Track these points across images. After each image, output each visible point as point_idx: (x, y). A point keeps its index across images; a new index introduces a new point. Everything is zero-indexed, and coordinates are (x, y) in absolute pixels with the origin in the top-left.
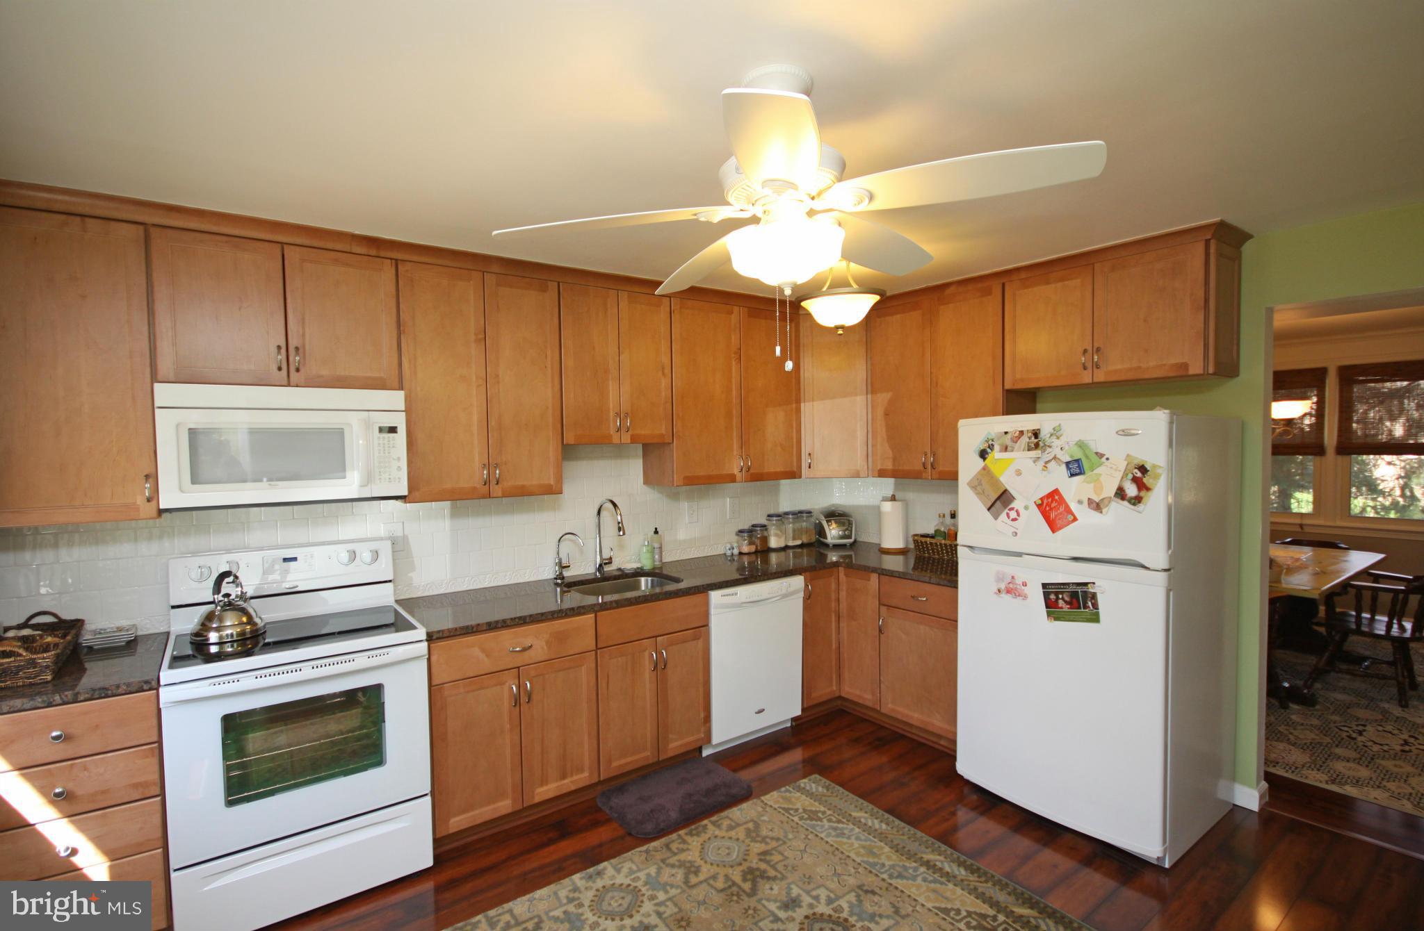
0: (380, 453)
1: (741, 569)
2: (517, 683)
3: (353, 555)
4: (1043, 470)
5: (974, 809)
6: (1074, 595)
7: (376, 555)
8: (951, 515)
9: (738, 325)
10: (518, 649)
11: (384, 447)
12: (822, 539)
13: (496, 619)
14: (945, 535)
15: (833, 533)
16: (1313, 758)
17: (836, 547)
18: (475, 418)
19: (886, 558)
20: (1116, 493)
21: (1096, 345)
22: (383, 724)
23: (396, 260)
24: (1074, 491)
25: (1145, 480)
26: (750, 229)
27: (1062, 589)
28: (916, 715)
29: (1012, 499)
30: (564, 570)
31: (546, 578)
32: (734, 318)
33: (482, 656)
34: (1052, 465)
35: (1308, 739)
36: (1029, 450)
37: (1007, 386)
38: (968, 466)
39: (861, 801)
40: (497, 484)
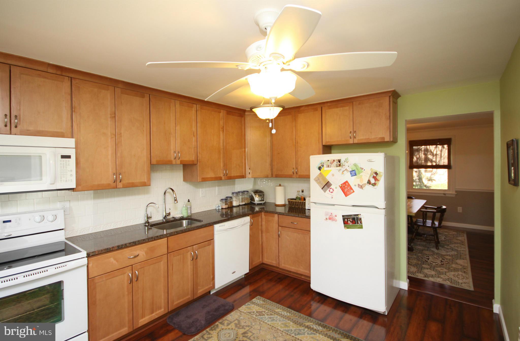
0: (61, 168)
1: (222, 215)
2: (131, 272)
3: (43, 218)
4: (342, 174)
5: (319, 302)
6: (354, 219)
7: (56, 217)
8: (302, 191)
9: (223, 117)
10: (132, 257)
11: (63, 165)
12: (252, 202)
13: (122, 244)
14: (300, 199)
15: (257, 199)
16: (418, 269)
17: (258, 204)
18: (110, 152)
19: (278, 208)
20: (368, 182)
21: (354, 130)
22: (62, 300)
23: (71, 78)
24: (353, 181)
25: (377, 177)
26: (256, 74)
27: (349, 217)
28: (293, 268)
29: (331, 185)
30: (149, 219)
31: (140, 223)
32: (221, 114)
33: (114, 262)
34: (345, 172)
35: (414, 263)
36: (337, 167)
37: (324, 144)
38: (314, 173)
39: (278, 305)
40: (120, 182)
